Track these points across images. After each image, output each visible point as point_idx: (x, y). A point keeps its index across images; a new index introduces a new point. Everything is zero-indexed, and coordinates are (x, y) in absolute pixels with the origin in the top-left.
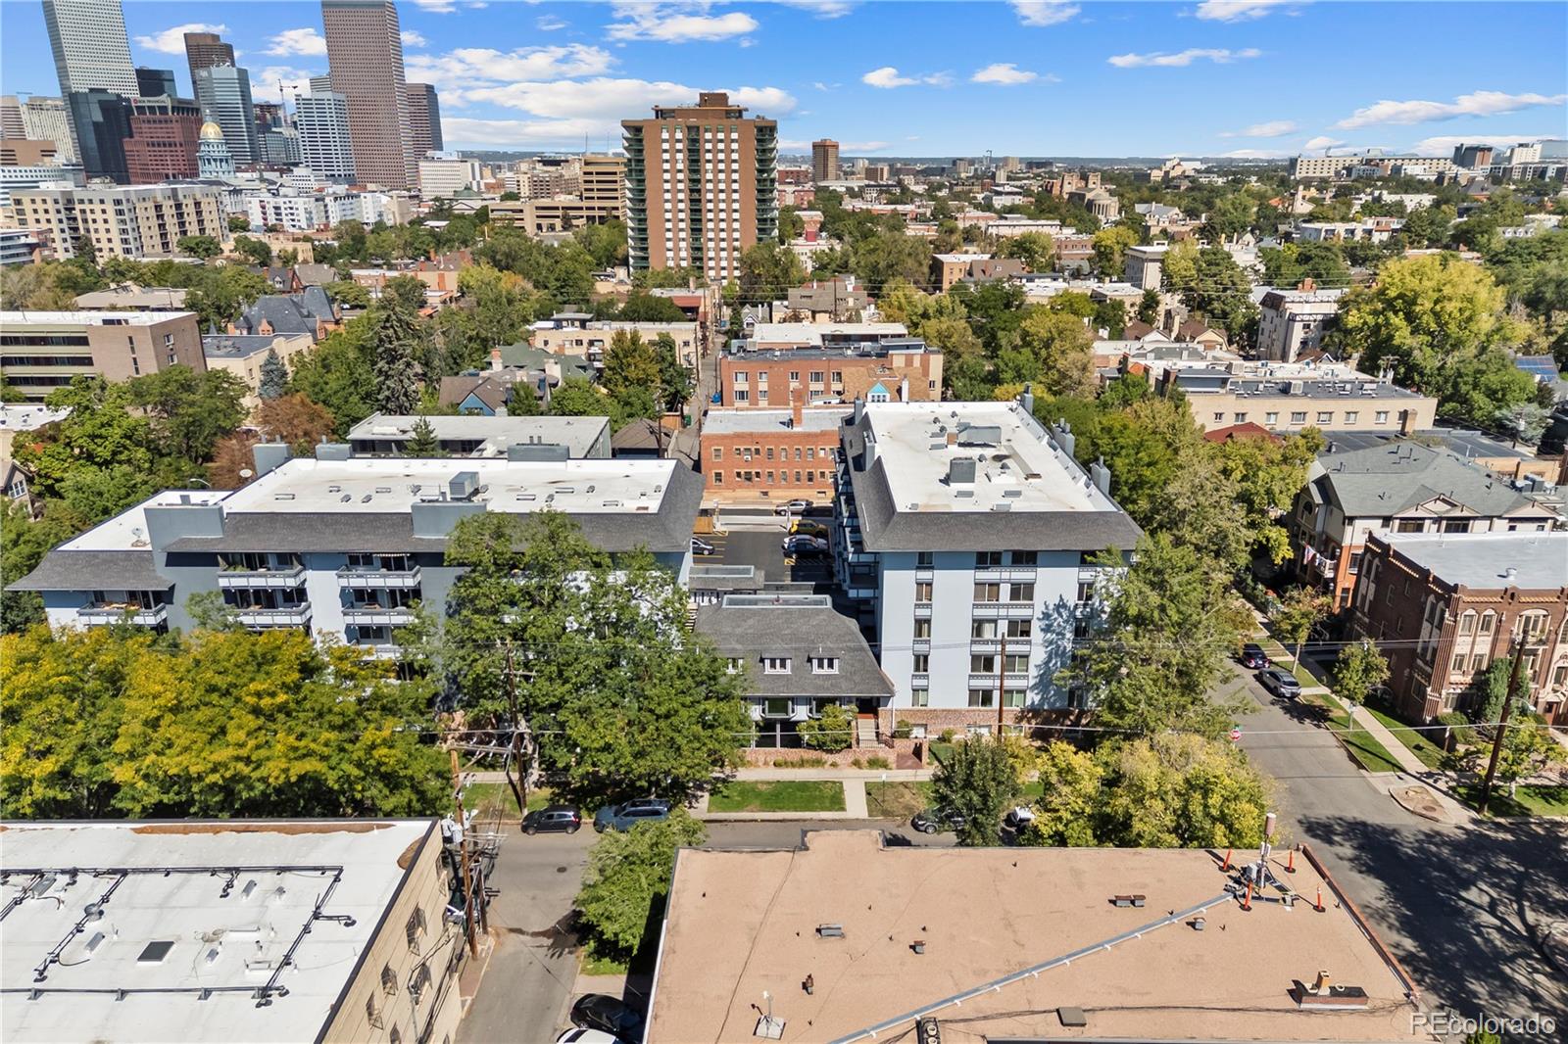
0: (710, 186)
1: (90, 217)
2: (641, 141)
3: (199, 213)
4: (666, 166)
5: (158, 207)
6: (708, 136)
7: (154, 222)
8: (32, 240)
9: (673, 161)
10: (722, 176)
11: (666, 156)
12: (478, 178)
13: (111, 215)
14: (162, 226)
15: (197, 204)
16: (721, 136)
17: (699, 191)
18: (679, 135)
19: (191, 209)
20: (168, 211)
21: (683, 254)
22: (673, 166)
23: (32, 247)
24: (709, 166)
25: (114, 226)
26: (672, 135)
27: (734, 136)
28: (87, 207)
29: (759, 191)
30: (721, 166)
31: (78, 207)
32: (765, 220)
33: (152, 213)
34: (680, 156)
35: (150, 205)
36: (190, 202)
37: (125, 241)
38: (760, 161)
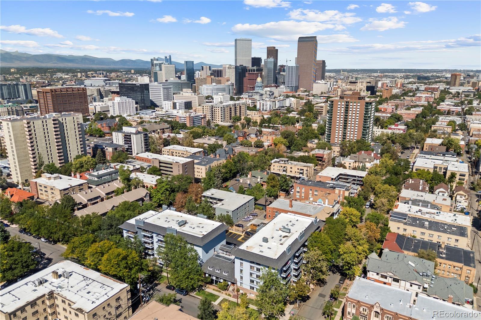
0: (350, 117)
1: (216, 111)
2: (333, 105)
3: (240, 109)
4: (339, 111)
5: (231, 109)
6: (351, 104)
7: (229, 112)
8: (202, 117)
9: (341, 110)
10: (354, 115)
11: (339, 109)
12: (332, 86)
13: (220, 111)
14: (231, 113)
15: (240, 107)
16: (355, 104)
17: (347, 118)
18: (343, 104)
19: (239, 108)
20: (233, 109)
21: (340, 134)
22: (341, 111)
23: (202, 118)
24: (351, 112)
25: (220, 113)
26: (341, 104)
27: (359, 104)
28: (215, 108)
29: (364, 119)
30: (354, 112)
31: (214, 108)
32: (365, 127)
33: (229, 110)
34: (343, 109)
35: (229, 108)
36: (239, 106)
37: (222, 117)
38: (366, 111)
